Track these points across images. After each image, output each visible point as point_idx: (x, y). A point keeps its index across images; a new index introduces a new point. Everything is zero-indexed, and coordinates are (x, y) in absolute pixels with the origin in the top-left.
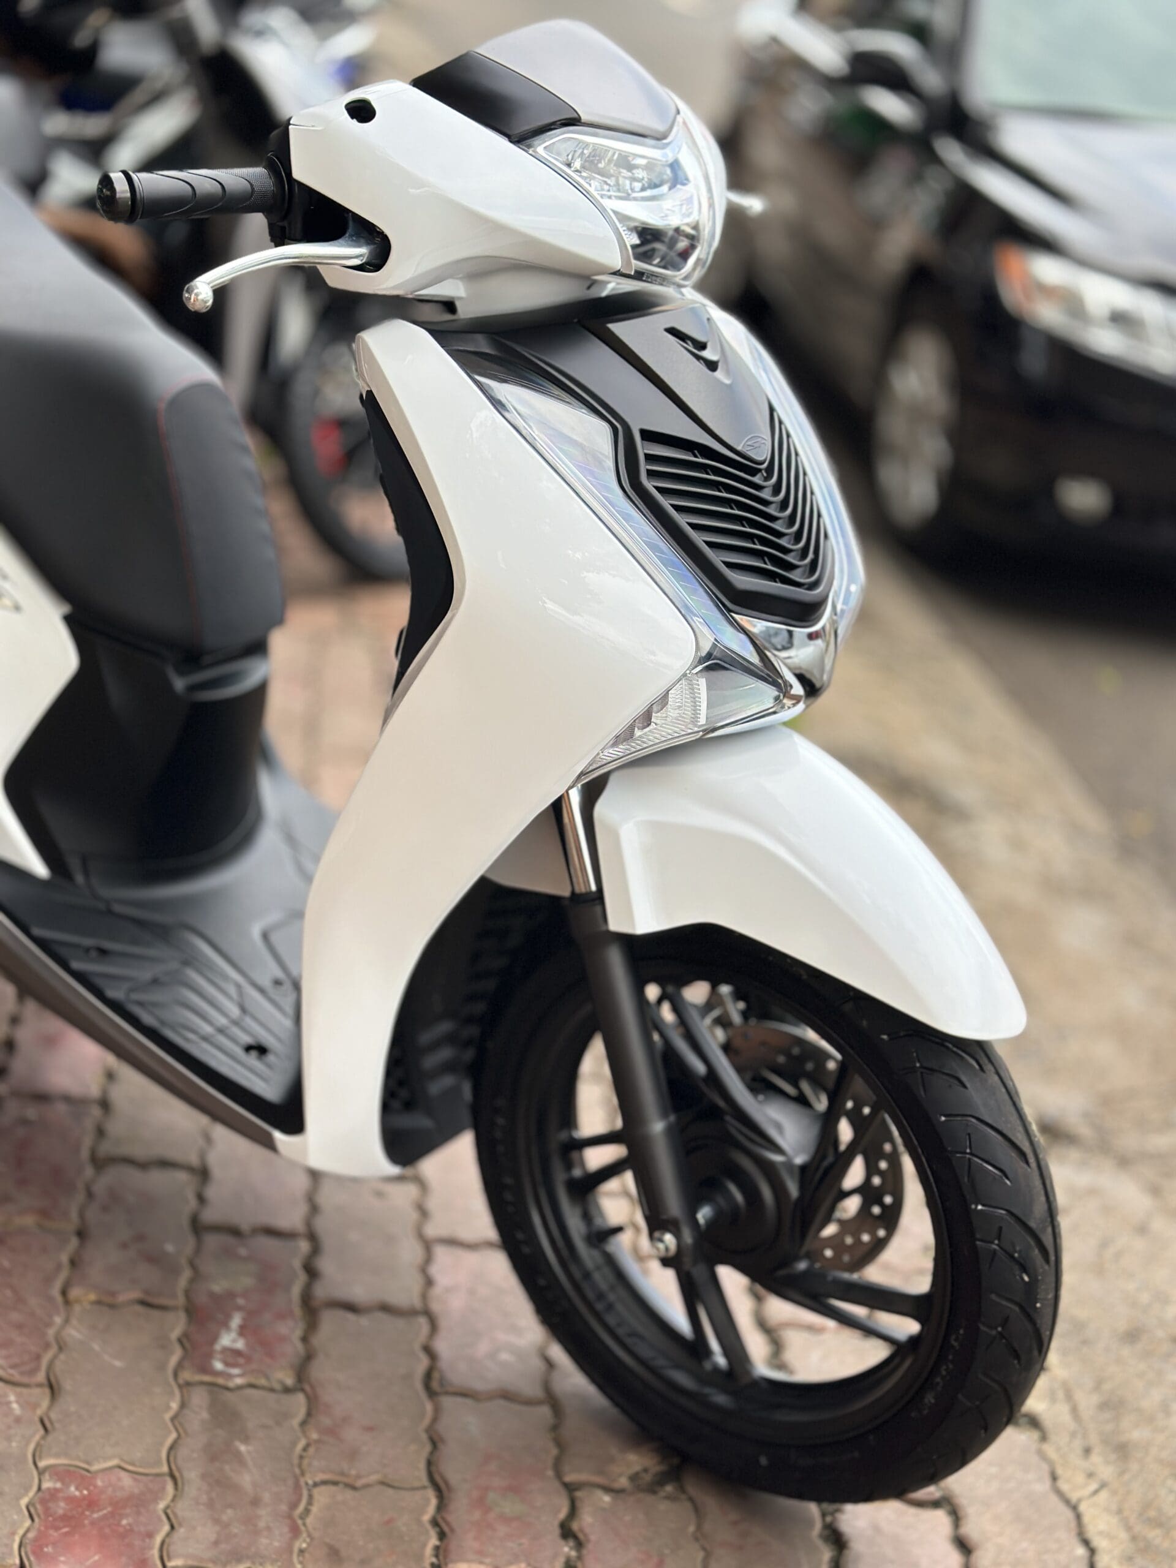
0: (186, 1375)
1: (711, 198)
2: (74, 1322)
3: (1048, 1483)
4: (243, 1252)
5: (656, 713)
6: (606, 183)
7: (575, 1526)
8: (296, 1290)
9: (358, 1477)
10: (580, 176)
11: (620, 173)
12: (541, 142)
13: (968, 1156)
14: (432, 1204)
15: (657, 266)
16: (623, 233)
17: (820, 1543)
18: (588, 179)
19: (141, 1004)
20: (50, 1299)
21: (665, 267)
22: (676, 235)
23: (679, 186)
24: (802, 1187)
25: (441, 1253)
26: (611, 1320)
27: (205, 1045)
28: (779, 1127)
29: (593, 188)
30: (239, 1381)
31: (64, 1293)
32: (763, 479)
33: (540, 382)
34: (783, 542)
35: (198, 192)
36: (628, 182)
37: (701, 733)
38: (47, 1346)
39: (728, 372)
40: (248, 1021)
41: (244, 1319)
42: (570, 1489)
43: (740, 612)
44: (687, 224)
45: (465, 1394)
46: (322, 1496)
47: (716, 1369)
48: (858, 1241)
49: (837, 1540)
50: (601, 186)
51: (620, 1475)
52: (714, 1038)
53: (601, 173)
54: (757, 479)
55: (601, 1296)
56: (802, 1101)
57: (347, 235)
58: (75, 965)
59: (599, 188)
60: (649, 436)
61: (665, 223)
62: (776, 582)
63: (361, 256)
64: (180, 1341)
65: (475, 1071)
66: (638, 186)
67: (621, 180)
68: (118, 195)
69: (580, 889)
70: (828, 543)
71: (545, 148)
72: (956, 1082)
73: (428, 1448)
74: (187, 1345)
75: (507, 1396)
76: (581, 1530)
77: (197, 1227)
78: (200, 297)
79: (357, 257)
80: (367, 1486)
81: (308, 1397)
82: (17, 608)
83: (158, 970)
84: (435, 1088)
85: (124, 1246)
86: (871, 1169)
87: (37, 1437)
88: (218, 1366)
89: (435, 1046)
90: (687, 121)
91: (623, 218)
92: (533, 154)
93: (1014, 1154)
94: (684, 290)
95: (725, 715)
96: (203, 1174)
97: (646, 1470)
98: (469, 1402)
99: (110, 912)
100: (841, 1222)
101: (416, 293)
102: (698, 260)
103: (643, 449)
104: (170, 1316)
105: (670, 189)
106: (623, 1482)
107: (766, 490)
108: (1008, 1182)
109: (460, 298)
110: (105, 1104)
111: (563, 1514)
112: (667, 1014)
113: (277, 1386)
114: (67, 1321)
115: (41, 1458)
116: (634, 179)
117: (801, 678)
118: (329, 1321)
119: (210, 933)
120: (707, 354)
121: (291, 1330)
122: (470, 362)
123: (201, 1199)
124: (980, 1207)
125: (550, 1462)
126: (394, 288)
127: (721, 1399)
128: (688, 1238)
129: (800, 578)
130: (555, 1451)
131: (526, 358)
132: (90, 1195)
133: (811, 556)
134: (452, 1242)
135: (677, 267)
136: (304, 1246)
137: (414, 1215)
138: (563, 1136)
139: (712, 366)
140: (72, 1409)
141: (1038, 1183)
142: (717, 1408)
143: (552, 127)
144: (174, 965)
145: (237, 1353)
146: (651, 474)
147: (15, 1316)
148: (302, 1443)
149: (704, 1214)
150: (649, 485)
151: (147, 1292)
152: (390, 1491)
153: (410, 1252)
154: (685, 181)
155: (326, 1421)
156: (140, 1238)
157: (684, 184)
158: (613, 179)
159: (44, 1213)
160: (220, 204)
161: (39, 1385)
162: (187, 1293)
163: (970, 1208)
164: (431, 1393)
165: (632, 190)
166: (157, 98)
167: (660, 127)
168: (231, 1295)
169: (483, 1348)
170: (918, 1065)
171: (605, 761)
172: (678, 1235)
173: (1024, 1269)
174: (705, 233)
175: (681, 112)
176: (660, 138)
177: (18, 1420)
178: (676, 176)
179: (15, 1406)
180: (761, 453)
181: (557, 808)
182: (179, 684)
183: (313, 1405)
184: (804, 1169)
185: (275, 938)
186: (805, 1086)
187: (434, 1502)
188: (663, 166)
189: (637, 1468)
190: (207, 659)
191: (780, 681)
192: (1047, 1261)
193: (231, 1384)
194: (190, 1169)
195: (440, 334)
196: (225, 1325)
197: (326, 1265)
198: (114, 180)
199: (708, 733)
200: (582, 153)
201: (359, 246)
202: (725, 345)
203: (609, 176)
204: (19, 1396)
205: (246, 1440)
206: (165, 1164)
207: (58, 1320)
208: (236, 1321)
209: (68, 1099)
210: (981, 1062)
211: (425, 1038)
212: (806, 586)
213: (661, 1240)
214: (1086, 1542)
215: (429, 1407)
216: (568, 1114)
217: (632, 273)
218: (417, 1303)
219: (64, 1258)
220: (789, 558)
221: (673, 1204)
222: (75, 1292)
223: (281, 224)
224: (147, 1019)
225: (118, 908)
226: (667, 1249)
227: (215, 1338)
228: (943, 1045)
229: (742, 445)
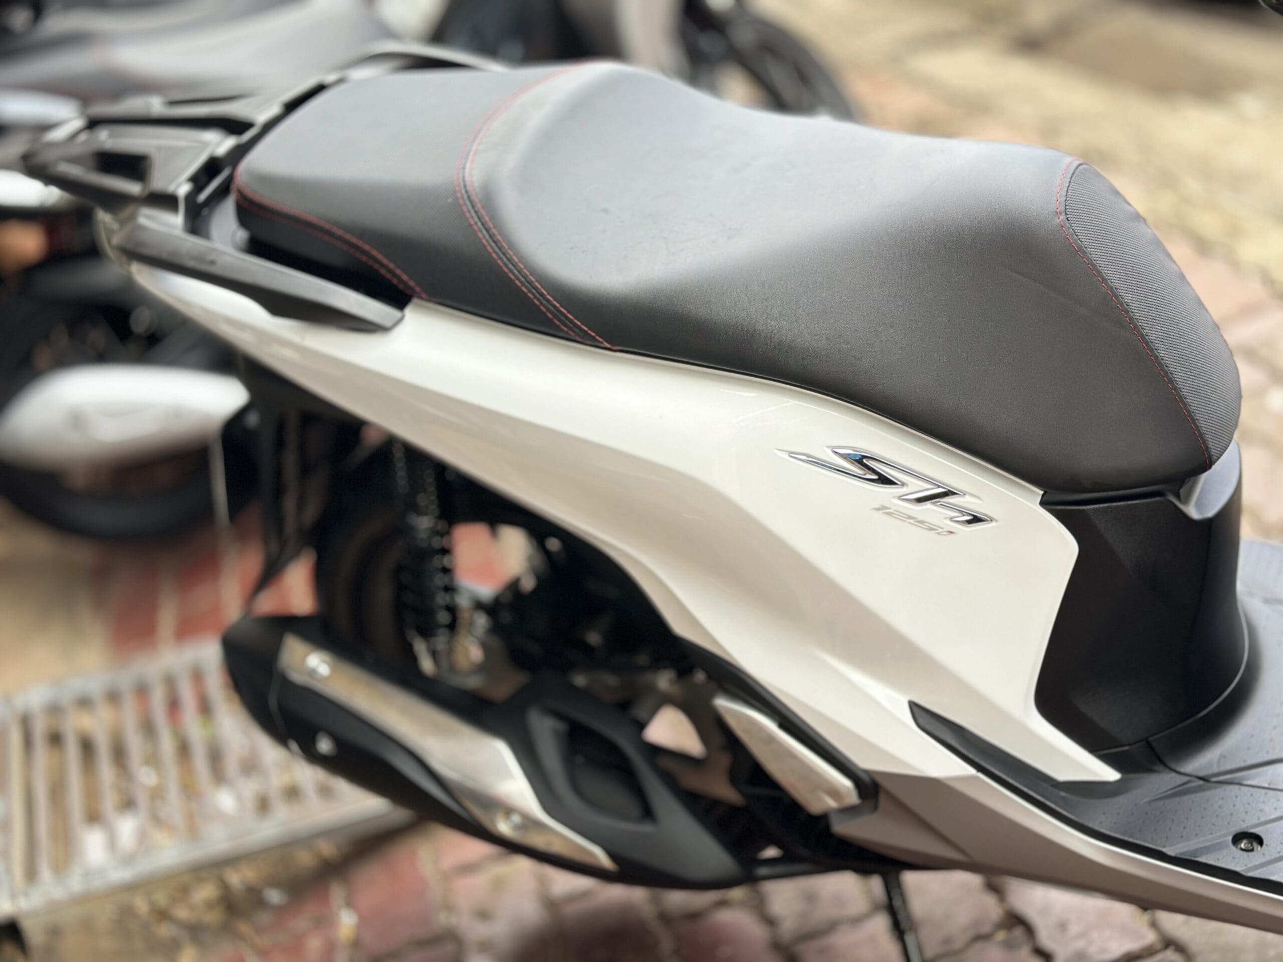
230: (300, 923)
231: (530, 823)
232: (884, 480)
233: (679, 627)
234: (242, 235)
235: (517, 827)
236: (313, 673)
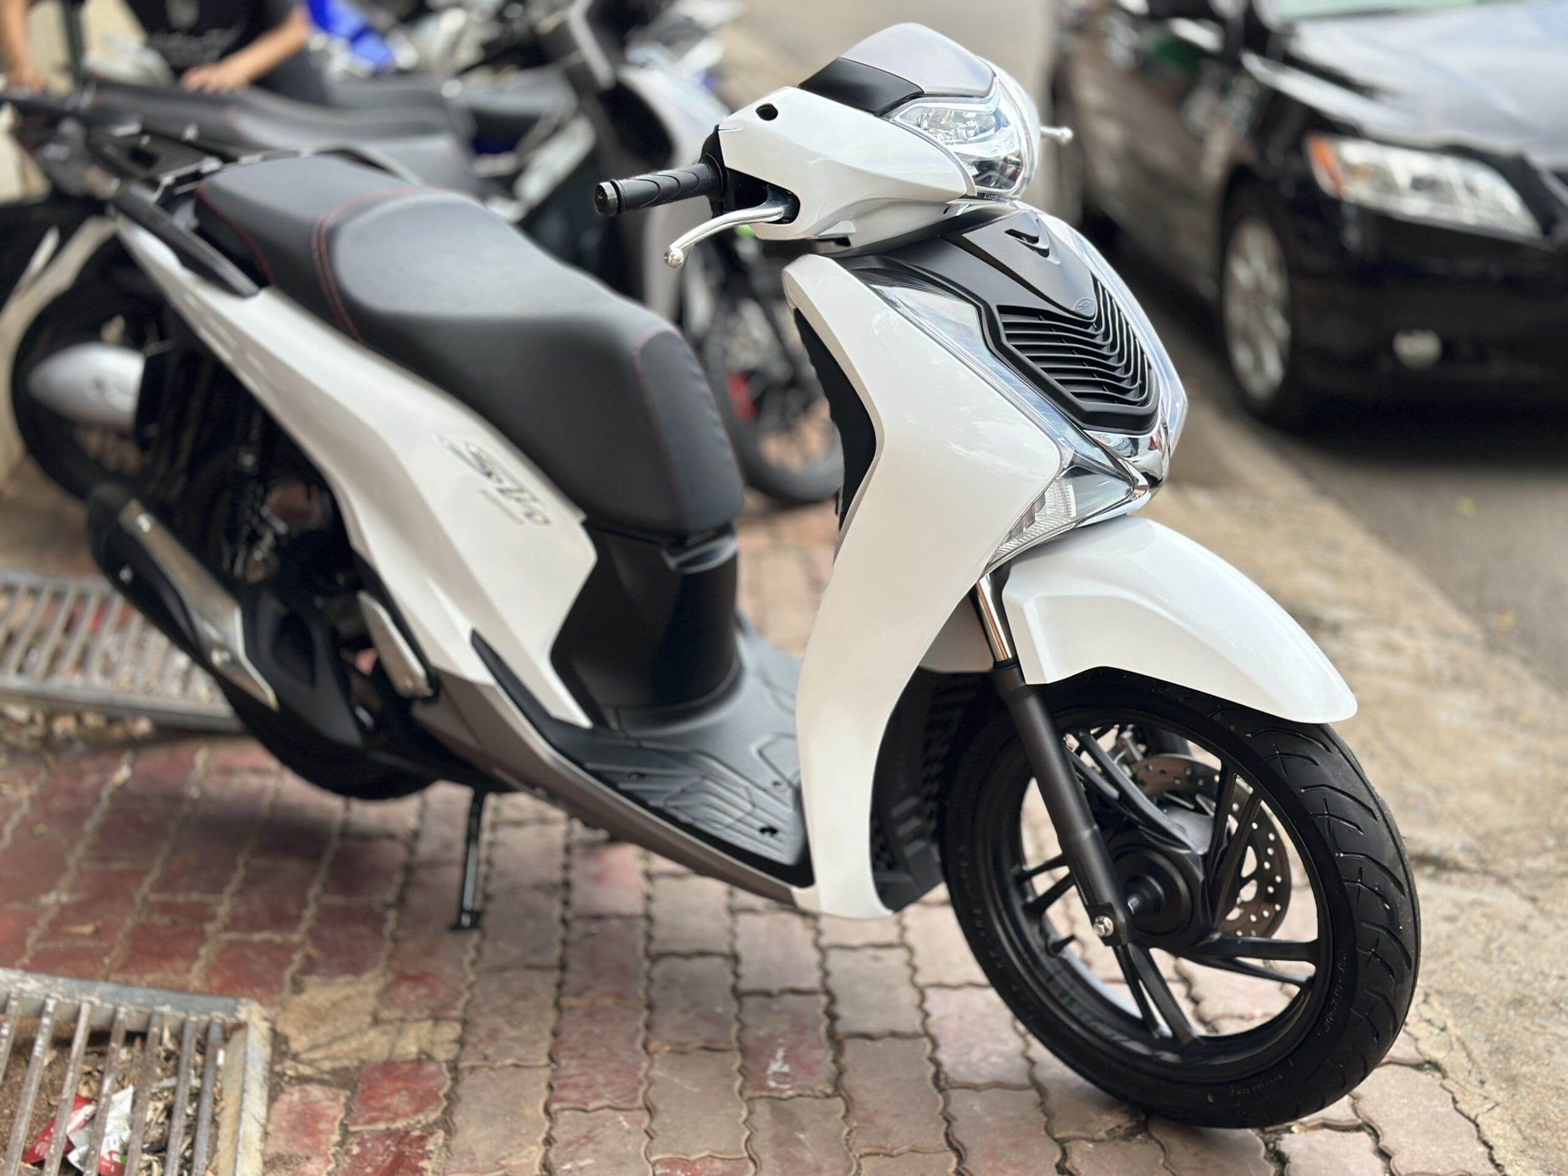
0: (748, 1093)
1: (1027, 134)
2: (657, 1065)
3: (1451, 1106)
4: (776, 1007)
5: (1037, 512)
6: (947, 134)
7: (1068, 1165)
8: (823, 1029)
9: (893, 1149)
10: (929, 132)
11: (957, 126)
12: (897, 113)
13: (1327, 817)
14: (918, 961)
15: (994, 187)
16: (966, 168)
17: (1266, 1162)
18: (935, 134)
19: (677, 808)
20: (635, 1052)
21: (1000, 188)
22: (1005, 164)
23: (1002, 128)
24: (1206, 871)
25: (932, 995)
26: (1075, 1011)
27: (729, 831)
28: (1182, 829)
29: (939, 138)
30: (790, 1093)
31: (645, 1046)
32: (1094, 330)
33: (917, 282)
34: (1117, 373)
35: (661, 187)
36: (964, 131)
37: (1074, 524)
38: (640, 1083)
39: (1057, 256)
40: (759, 812)
41: (786, 1052)
42: (1061, 1143)
43: (1090, 428)
44: (1012, 154)
45: (968, 1087)
46: (867, 1164)
47: (1163, 1038)
48: (1260, 917)
49: (1280, 1159)
50: (945, 137)
51: (1100, 1130)
52: (1124, 774)
53: (942, 127)
54: (1090, 330)
55: (1064, 993)
56: (1199, 810)
57: (768, 200)
58: (623, 786)
59: (943, 139)
60: (1004, 310)
61: (996, 155)
62: (1114, 403)
63: (779, 213)
64: (739, 1071)
65: (939, 836)
66: (971, 133)
67: (959, 131)
68: (609, 198)
69: (1002, 658)
70: (1152, 372)
71: (901, 117)
72: (1308, 761)
73: (945, 1125)
74: (745, 1072)
75: (999, 1085)
76: (1073, 1167)
77: (738, 994)
78: (675, 258)
79: (776, 214)
80: (900, 1154)
81: (844, 1099)
82: (547, 522)
83: (685, 784)
84: (910, 851)
85: (684, 1011)
86: (1261, 857)
87: (645, 1143)
88: (773, 1084)
89: (905, 818)
90: (1002, 80)
91: (964, 157)
92: (893, 122)
93: (1363, 811)
94: (1016, 202)
95: (1090, 508)
96: (734, 958)
97: (1119, 1127)
98: (971, 1092)
99: (641, 748)
100: (1244, 905)
101: (822, 234)
102: (1024, 179)
103: (1000, 320)
104: (728, 1056)
105: (995, 132)
106: (1102, 1134)
107: (1098, 337)
108: (1361, 833)
109: (852, 234)
110: (648, 917)
111: (1058, 1157)
112: (1086, 758)
113: (818, 1094)
114: (651, 1066)
115: (651, 1155)
116: (968, 128)
117: (1146, 475)
118: (851, 1049)
119: (718, 755)
120: (1038, 245)
121: (825, 1055)
122: (867, 276)
123: (737, 975)
124: (1342, 855)
125: (1043, 1126)
126: (804, 232)
127: (1168, 1057)
128: (1121, 917)
129: (1134, 398)
130: (1045, 1119)
131: (907, 267)
132: (650, 980)
133: (1139, 382)
134: (940, 985)
135: (1008, 186)
136: (824, 1000)
137: (908, 971)
138: (1015, 870)
139: (1044, 253)
140: (668, 1121)
141: (1385, 831)
142: (1167, 1064)
143: (905, 101)
144: (696, 779)
145: (785, 1075)
146: (1009, 336)
147: (612, 1065)
148: (846, 1130)
149: (1133, 902)
150: (1009, 345)
151: (707, 1040)
152: (920, 1156)
153: (908, 996)
154: (1007, 124)
155: (861, 1114)
156: (695, 1005)
157: (1006, 126)
158: (953, 131)
159: (619, 996)
160: (677, 193)
161: (640, 1109)
162: (738, 1039)
163: (1335, 856)
164: (941, 1090)
165: (968, 136)
166: (557, 130)
167: (982, 88)
168: (772, 1038)
169: (976, 1056)
170: (1277, 752)
171: (1003, 552)
172: (1113, 918)
173: (1385, 901)
174: (1026, 161)
175: (997, 74)
176: (983, 96)
177: (629, 1132)
178: (1000, 122)
179: (625, 1124)
180: (1091, 311)
181: (973, 595)
182: (672, 562)
183: (850, 1105)
184: (1205, 857)
185: (768, 753)
186: (1199, 799)
187: (955, 1160)
188: (989, 115)
189: (1111, 1126)
190: (691, 541)
191: (1129, 477)
192: (1402, 892)
193: (784, 1096)
194: (722, 955)
195: (842, 260)
196: (772, 1056)
197: (841, 1009)
198: (604, 188)
199: (1079, 523)
200: (928, 116)
201: (777, 206)
202: (1052, 236)
203: (950, 129)
204: (626, 1117)
205: (802, 1130)
206: (702, 954)
207: (645, 1065)
208: (780, 1053)
209: (619, 916)
210: (1327, 744)
211: (897, 811)
212: (1139, 404)
213: (1101, 923)
214: (1485, 1143)
215: (940, 1098)
216: (1018, 855)
217: (976, 195)
218: (919, 1029)
219: (640, 1024)
220: (1123, 385)
221: (1107, 894)
222: (652, 1046)
223: (720, 201)
224: (683, 817)
225: (646, 744)
226: (1106, 930)
227: (766, 1067)
228: (1294, 735)
229: (1074, 307)
230: (87, 765)
231: (235, 662)
232: (489, 474)
233: (355, 543)
234: (193, 222)
235: (225, 663)
236: (139, 527)
